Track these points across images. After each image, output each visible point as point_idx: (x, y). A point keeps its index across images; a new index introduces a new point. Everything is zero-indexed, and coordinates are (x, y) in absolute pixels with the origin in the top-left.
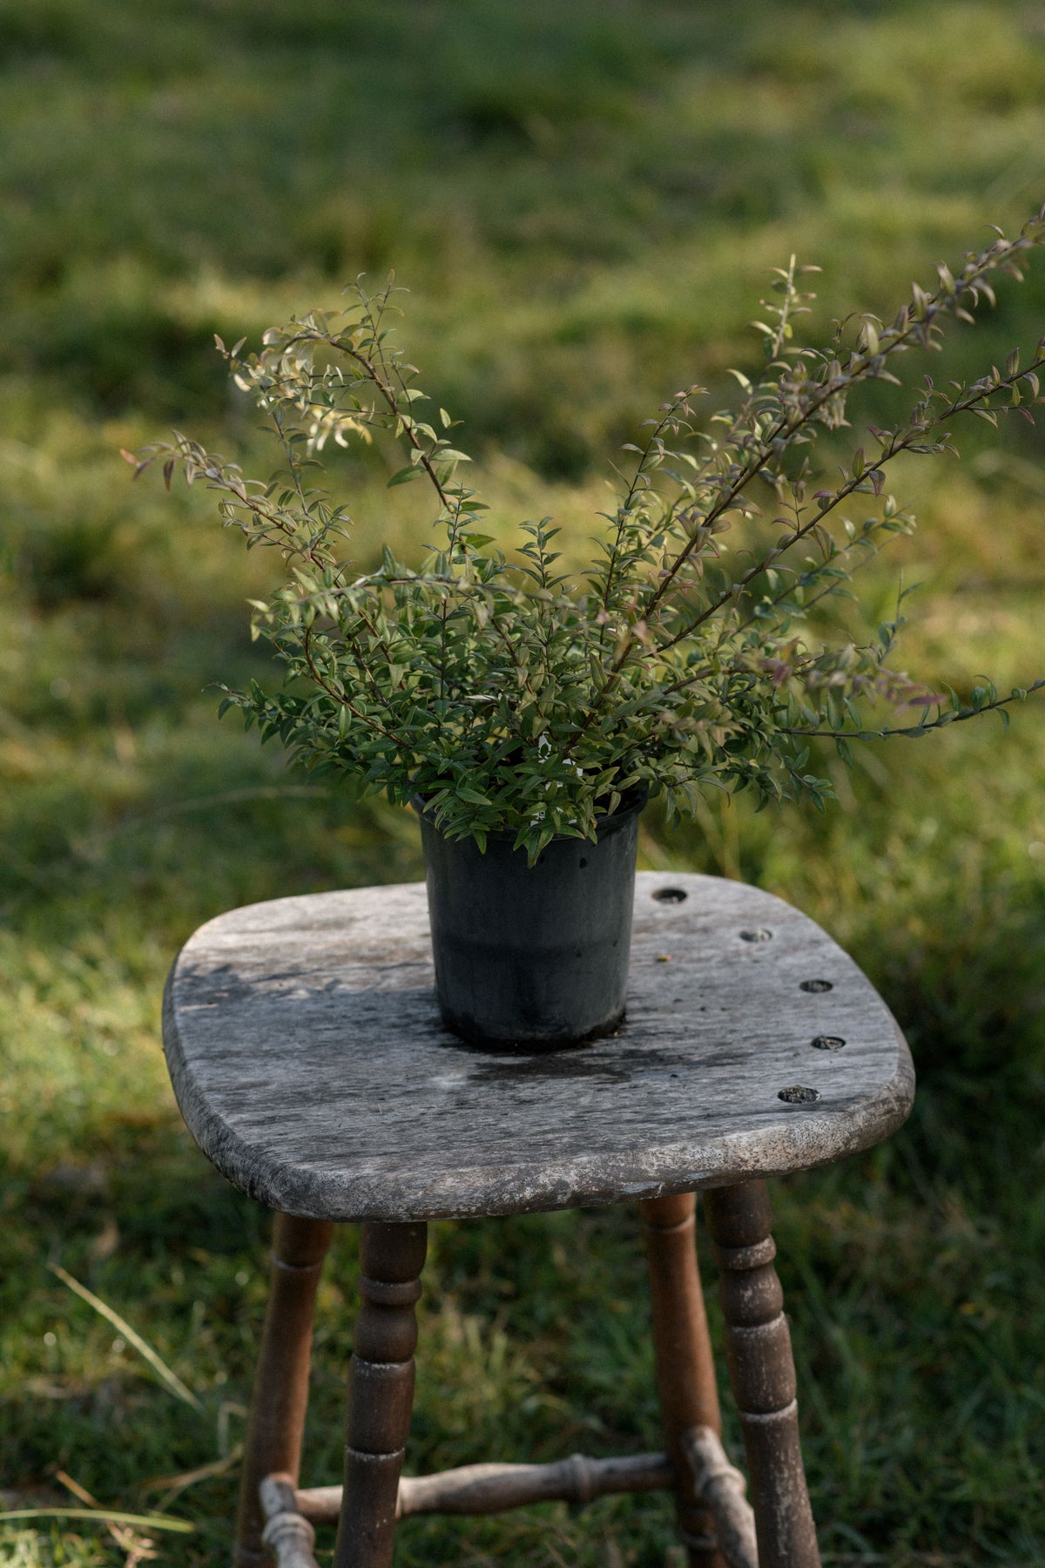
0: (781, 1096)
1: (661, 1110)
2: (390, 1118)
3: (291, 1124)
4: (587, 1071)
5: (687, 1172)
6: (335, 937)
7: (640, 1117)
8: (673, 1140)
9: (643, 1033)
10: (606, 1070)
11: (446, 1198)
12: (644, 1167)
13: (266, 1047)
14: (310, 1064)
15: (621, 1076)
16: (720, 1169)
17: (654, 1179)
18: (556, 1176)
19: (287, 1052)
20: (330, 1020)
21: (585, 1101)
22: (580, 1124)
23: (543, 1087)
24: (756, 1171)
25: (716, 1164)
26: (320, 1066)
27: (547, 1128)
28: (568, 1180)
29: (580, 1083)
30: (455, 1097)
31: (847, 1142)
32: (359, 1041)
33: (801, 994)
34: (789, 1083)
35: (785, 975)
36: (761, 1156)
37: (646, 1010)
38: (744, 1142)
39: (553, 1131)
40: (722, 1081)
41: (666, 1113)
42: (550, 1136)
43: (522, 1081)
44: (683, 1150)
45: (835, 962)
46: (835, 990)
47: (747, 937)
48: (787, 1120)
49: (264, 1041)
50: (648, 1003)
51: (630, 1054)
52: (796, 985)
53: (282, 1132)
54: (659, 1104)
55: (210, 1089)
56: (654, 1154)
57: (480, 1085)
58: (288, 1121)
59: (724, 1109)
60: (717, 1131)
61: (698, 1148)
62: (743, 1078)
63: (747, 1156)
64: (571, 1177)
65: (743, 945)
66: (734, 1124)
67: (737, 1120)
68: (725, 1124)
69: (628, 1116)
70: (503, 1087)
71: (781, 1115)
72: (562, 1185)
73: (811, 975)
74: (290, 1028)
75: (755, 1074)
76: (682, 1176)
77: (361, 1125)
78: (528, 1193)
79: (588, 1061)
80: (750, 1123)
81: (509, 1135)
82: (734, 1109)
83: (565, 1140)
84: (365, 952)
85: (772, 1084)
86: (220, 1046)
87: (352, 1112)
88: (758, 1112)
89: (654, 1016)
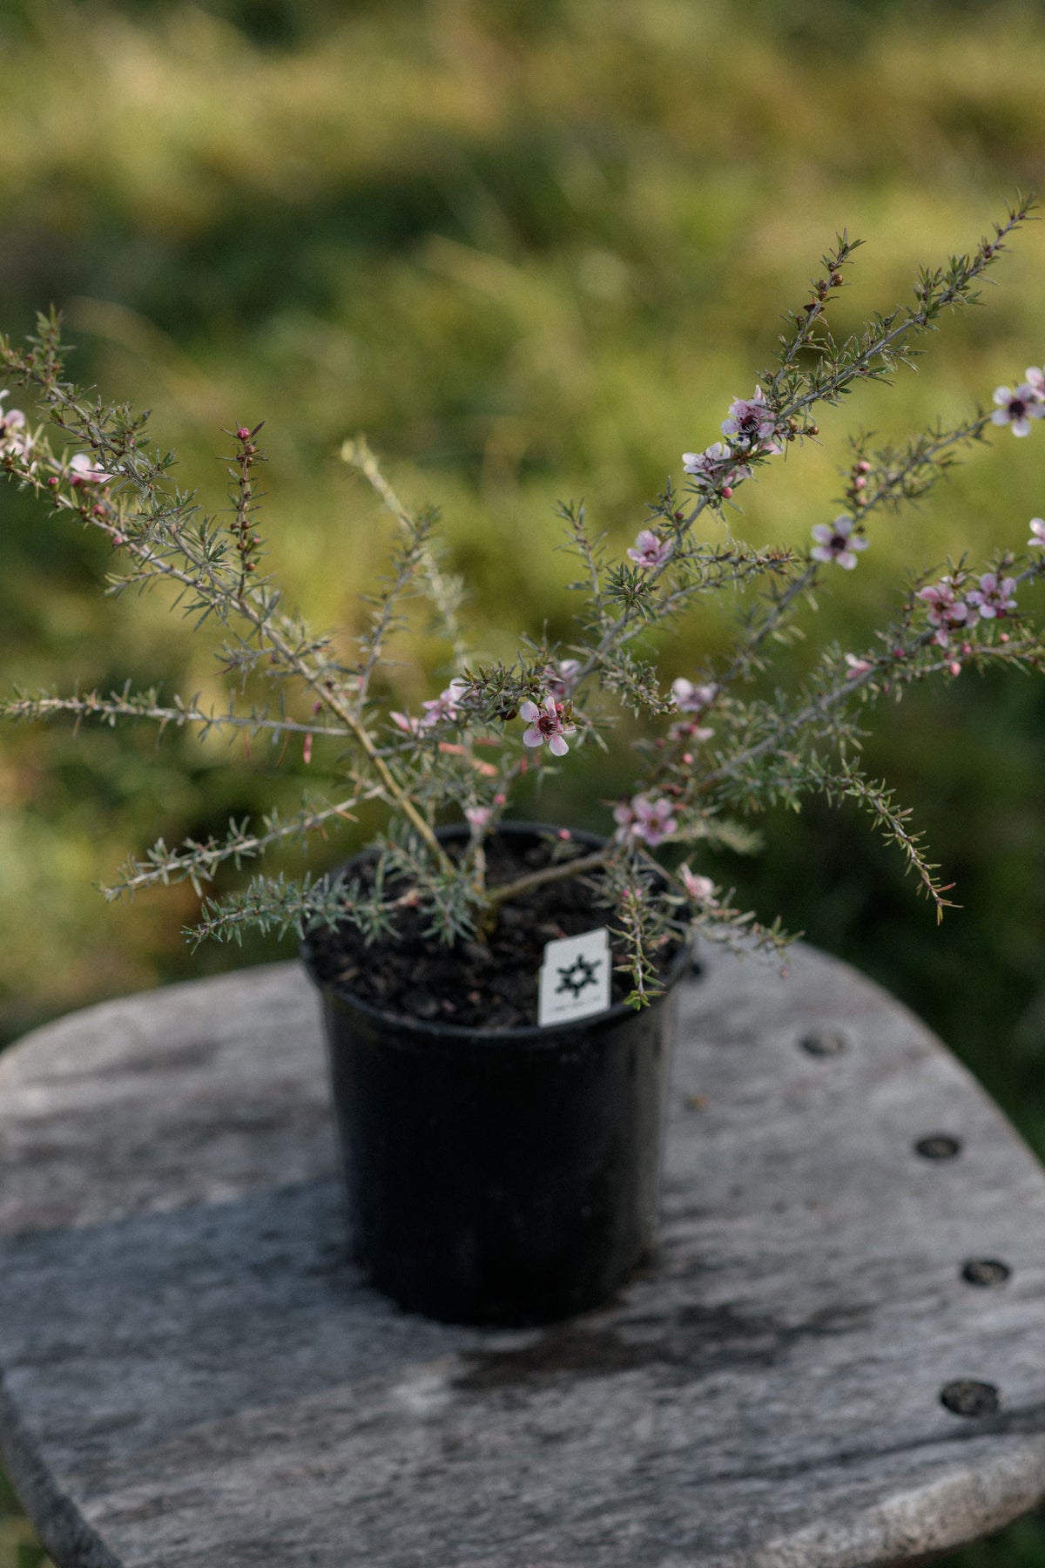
0: (949, 1401)
1: (766, 1448)
2: (345, 1491)
3: (189, 1513)
4: (631, 1358)
6: (193, 1082)
7: (737, 1465)
8: (801, 1518)
9: (698, 1269)
10: (660, 1354)
13: (122, 1333)
14: (197, 1367)
15: (686, 1366)
19: (160, 1341)
20: (210, 1262)
21: (643, 1428)
22: (648, 1487)
23: (569, 1402)
26: (213, 1369)
27: (597, 1500)
29: (627, 1389)
30: (438, 1433)
32: (269, 1310)
33: (918, 1167)
34: (948, 1371)
35: (886, 1126)
37: (693, 1213)
38: (911, 1511)
39: (608, 1508)
40: (844, 1371)
41: (778, 1452)
42: (607, 1521)
43: (536, 1388)
44: (821, 1538)
45: (953, 1093)
46: (970, 1154)
47: (812, 1048)
48: (970, 1460)
49: (117, 1318)
50: (693, 1199)
51: (691, 1315)
52: (905, 1148)
53: (178, 1535)
54: (759, 1432)
55: (49, 1437)
56: (778, 1552)
57: (472, 1403)
58: (185, 1506)
59: (863, 1438)
60: (865, 1494)
61: (843, 1533)
62: (873, 1361)
65: (806, 1066)
66: (888, 1474)
67: (891, 1462)
68: (874, 1471)
69: (719, 1464)
70: (512, 1405)
71: (956, 1448)
73: (925, 1125)
74: (151, 1283)
75: (893, 1350)
77: (302, 1510)
79: (630, 1336)
80: (913, 1471)
81: (541, 1520)
82: (881, 1437)
83: (634, 1529)
84: (243, 1113)
85: (924, 1374)
86: (51, 1333)
87: (282, 1479)
88: (918, 1443)
89: (708, 1226)
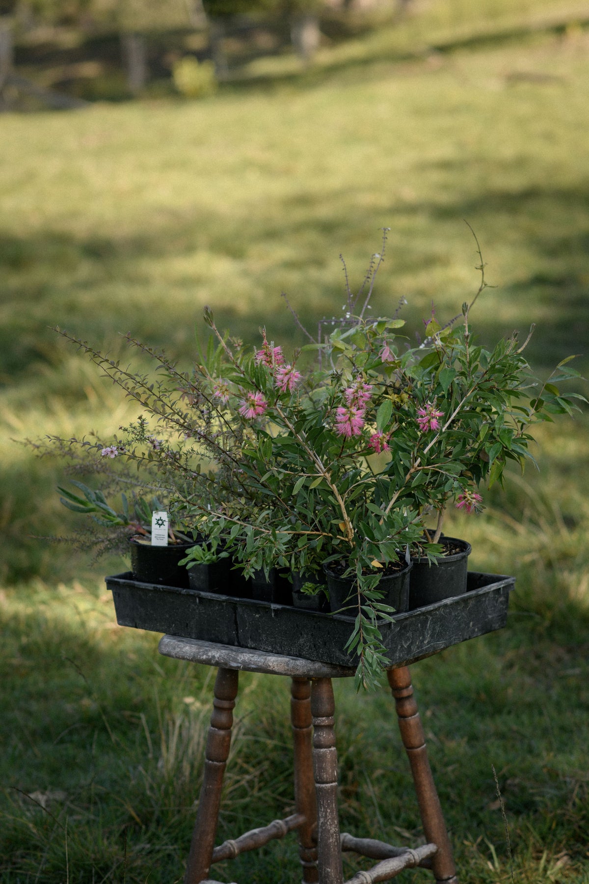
5: (250, 664)
11: (184, 652)
12: (238, 658)
16: (261, 666)
17: (240, 663)
18: (213, 654)
24: (273, 671)
25: (260, 664)
28: (216, 656)
31: (309, 671)
36: (276, 666)
63: (271, 664)
64: (217, 655)
72: (214, 657)
76: (249, 665)
78: (204, 657)
